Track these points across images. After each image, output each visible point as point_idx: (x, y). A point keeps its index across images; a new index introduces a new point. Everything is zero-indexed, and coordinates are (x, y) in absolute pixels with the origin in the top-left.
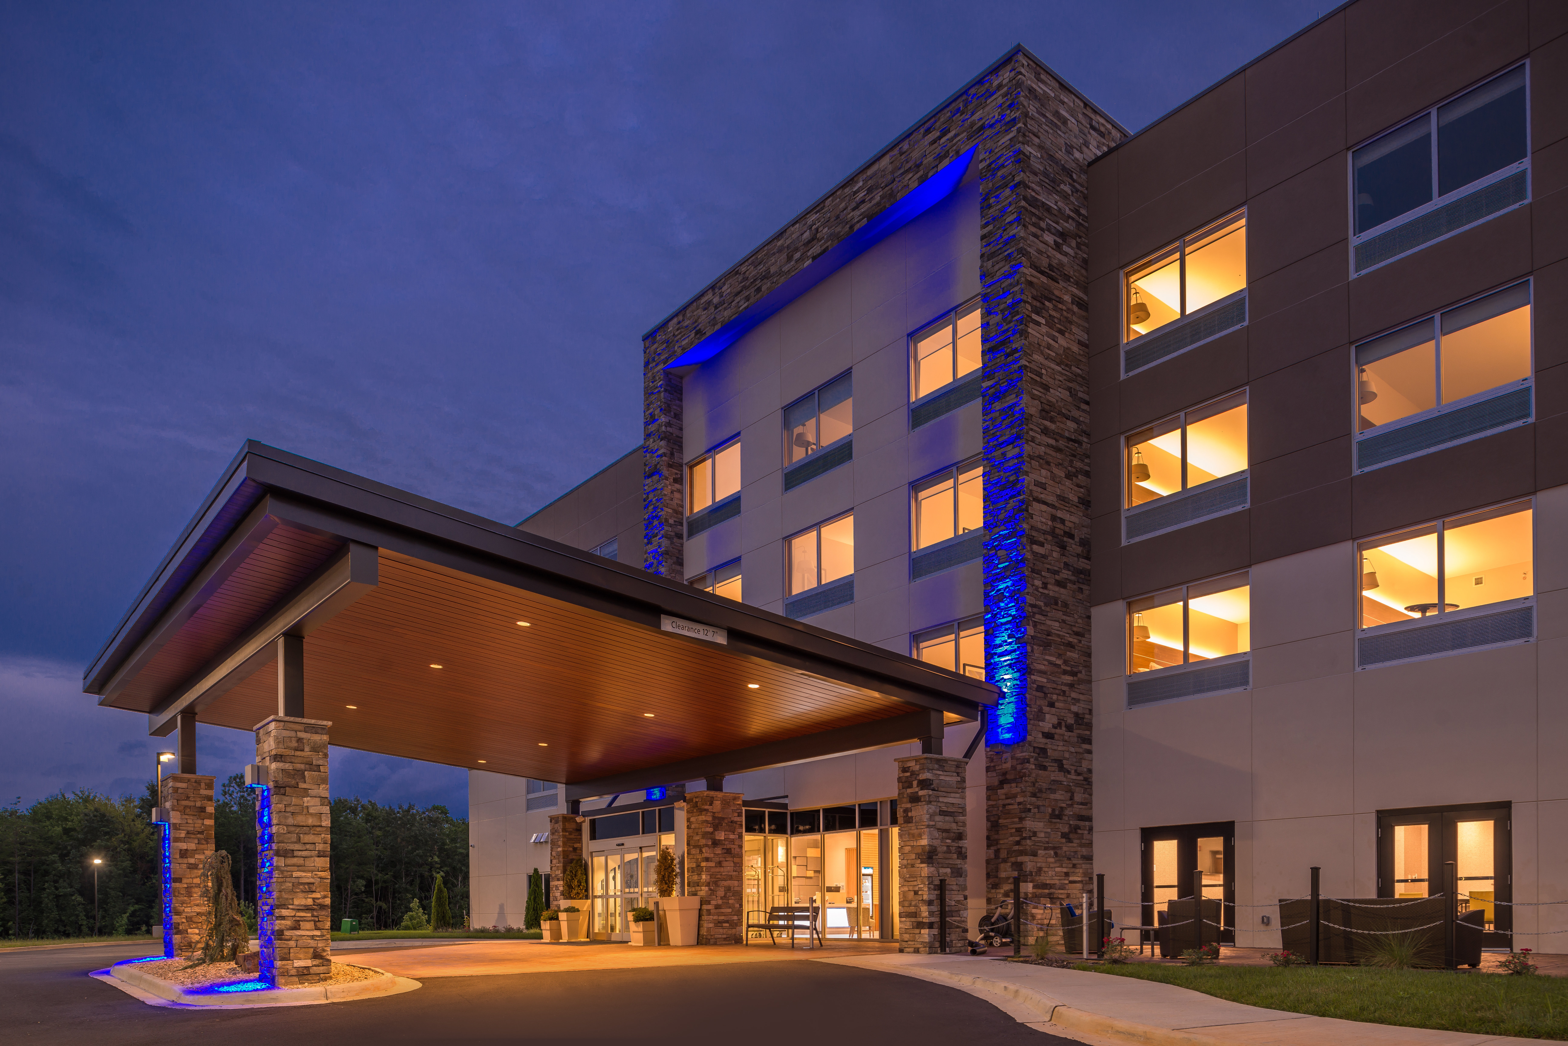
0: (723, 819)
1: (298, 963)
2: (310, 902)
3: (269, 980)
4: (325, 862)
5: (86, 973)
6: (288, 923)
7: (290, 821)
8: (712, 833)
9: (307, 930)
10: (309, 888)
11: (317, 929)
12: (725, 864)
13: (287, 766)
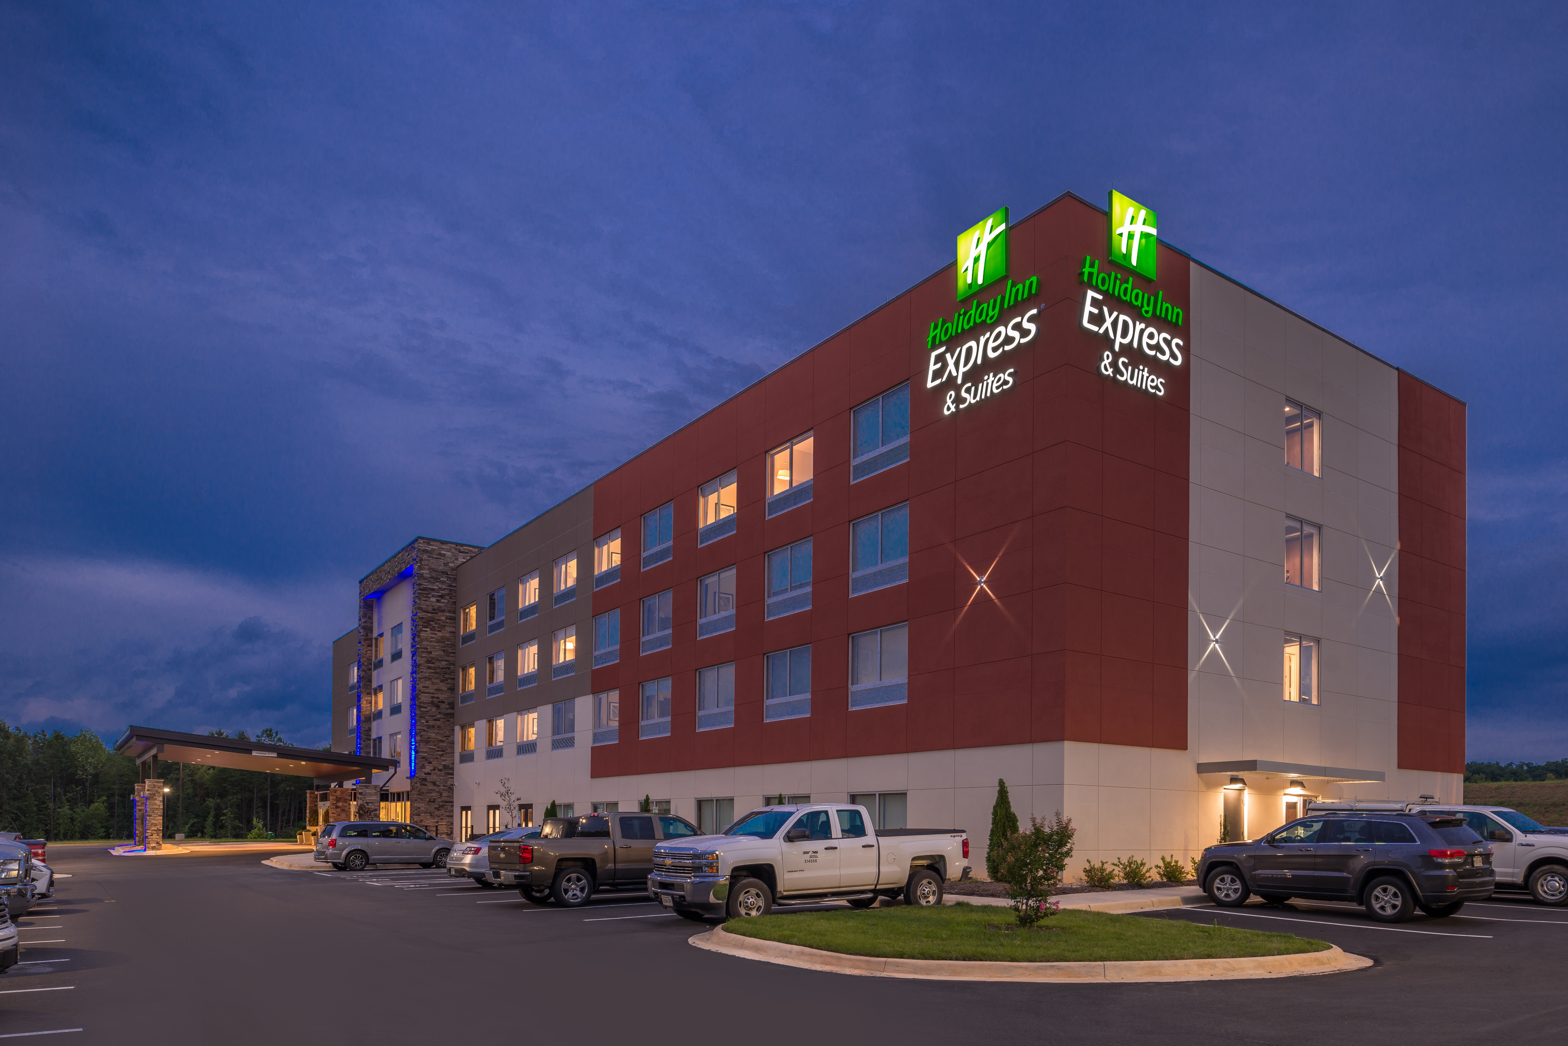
0: (341, 798)
1: (152, 845)
2: (156, 829)
3: (145, 850)
4: (161, 818)
5: (107, 849)
6: (150, 834)
7: (151, 807)
8: (335, 803)
9: (155, 836)
10: (156, 825)
11: (158, 836)
12: (341, 815)
13: (150, 792)
